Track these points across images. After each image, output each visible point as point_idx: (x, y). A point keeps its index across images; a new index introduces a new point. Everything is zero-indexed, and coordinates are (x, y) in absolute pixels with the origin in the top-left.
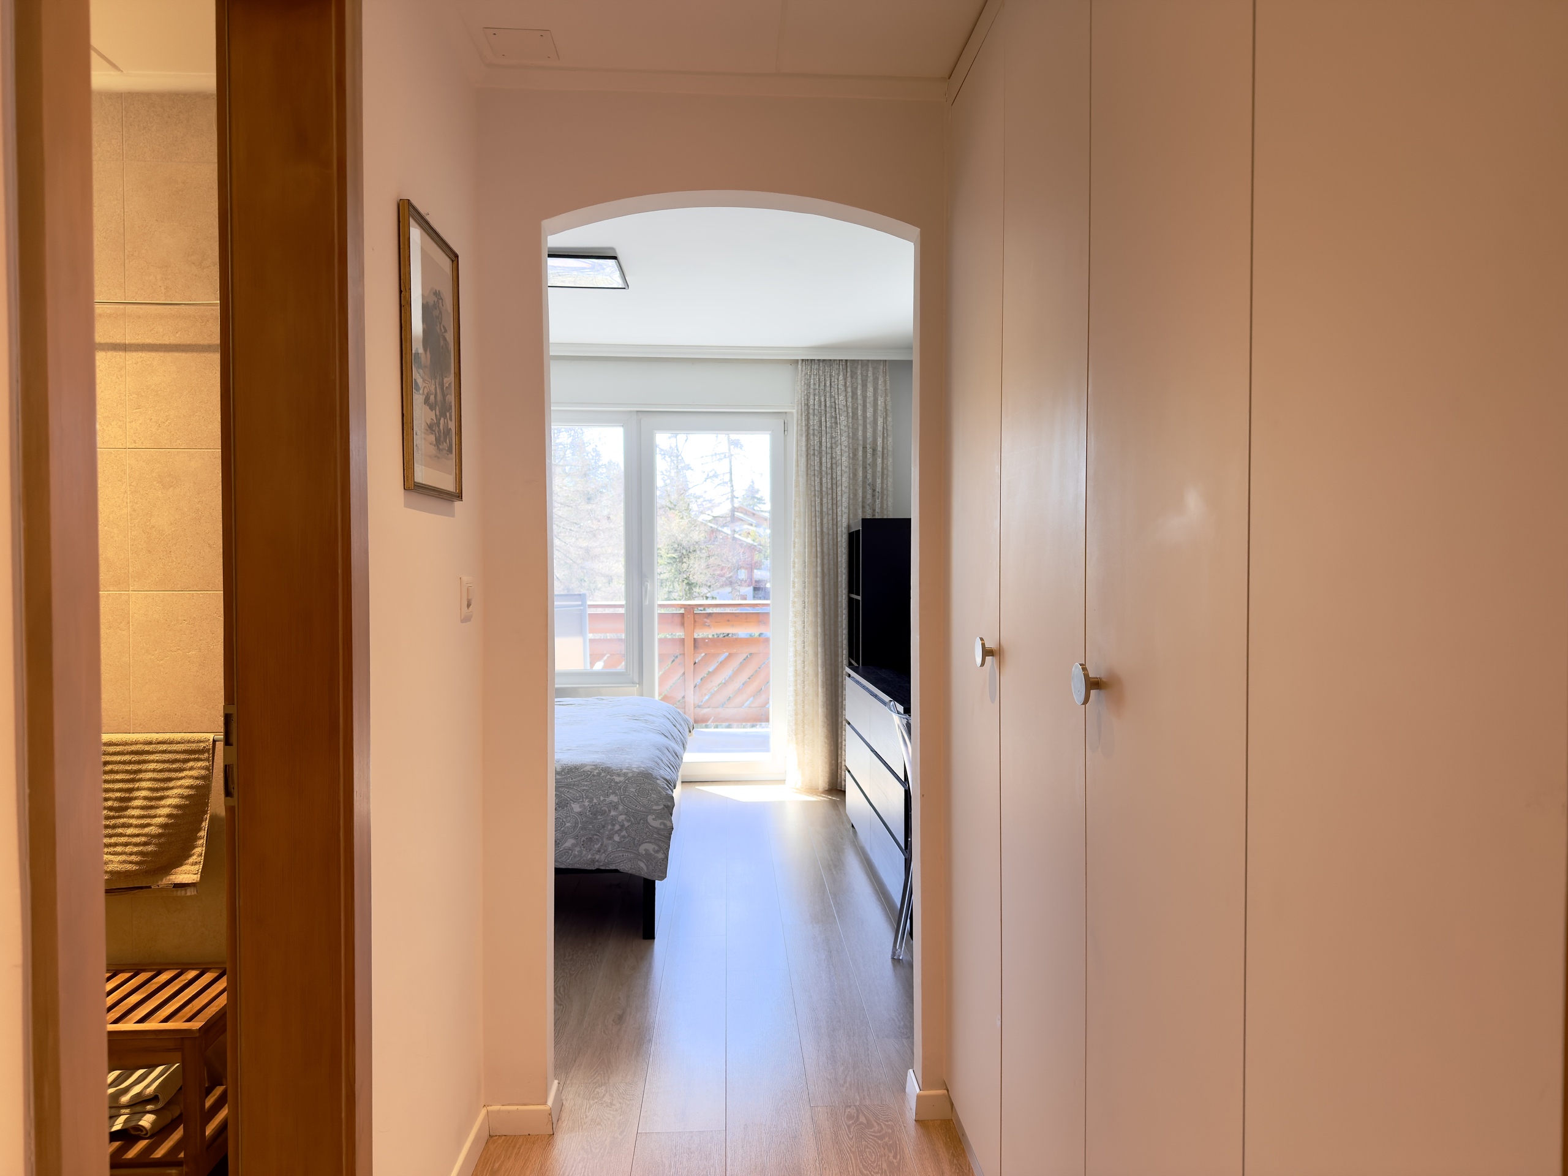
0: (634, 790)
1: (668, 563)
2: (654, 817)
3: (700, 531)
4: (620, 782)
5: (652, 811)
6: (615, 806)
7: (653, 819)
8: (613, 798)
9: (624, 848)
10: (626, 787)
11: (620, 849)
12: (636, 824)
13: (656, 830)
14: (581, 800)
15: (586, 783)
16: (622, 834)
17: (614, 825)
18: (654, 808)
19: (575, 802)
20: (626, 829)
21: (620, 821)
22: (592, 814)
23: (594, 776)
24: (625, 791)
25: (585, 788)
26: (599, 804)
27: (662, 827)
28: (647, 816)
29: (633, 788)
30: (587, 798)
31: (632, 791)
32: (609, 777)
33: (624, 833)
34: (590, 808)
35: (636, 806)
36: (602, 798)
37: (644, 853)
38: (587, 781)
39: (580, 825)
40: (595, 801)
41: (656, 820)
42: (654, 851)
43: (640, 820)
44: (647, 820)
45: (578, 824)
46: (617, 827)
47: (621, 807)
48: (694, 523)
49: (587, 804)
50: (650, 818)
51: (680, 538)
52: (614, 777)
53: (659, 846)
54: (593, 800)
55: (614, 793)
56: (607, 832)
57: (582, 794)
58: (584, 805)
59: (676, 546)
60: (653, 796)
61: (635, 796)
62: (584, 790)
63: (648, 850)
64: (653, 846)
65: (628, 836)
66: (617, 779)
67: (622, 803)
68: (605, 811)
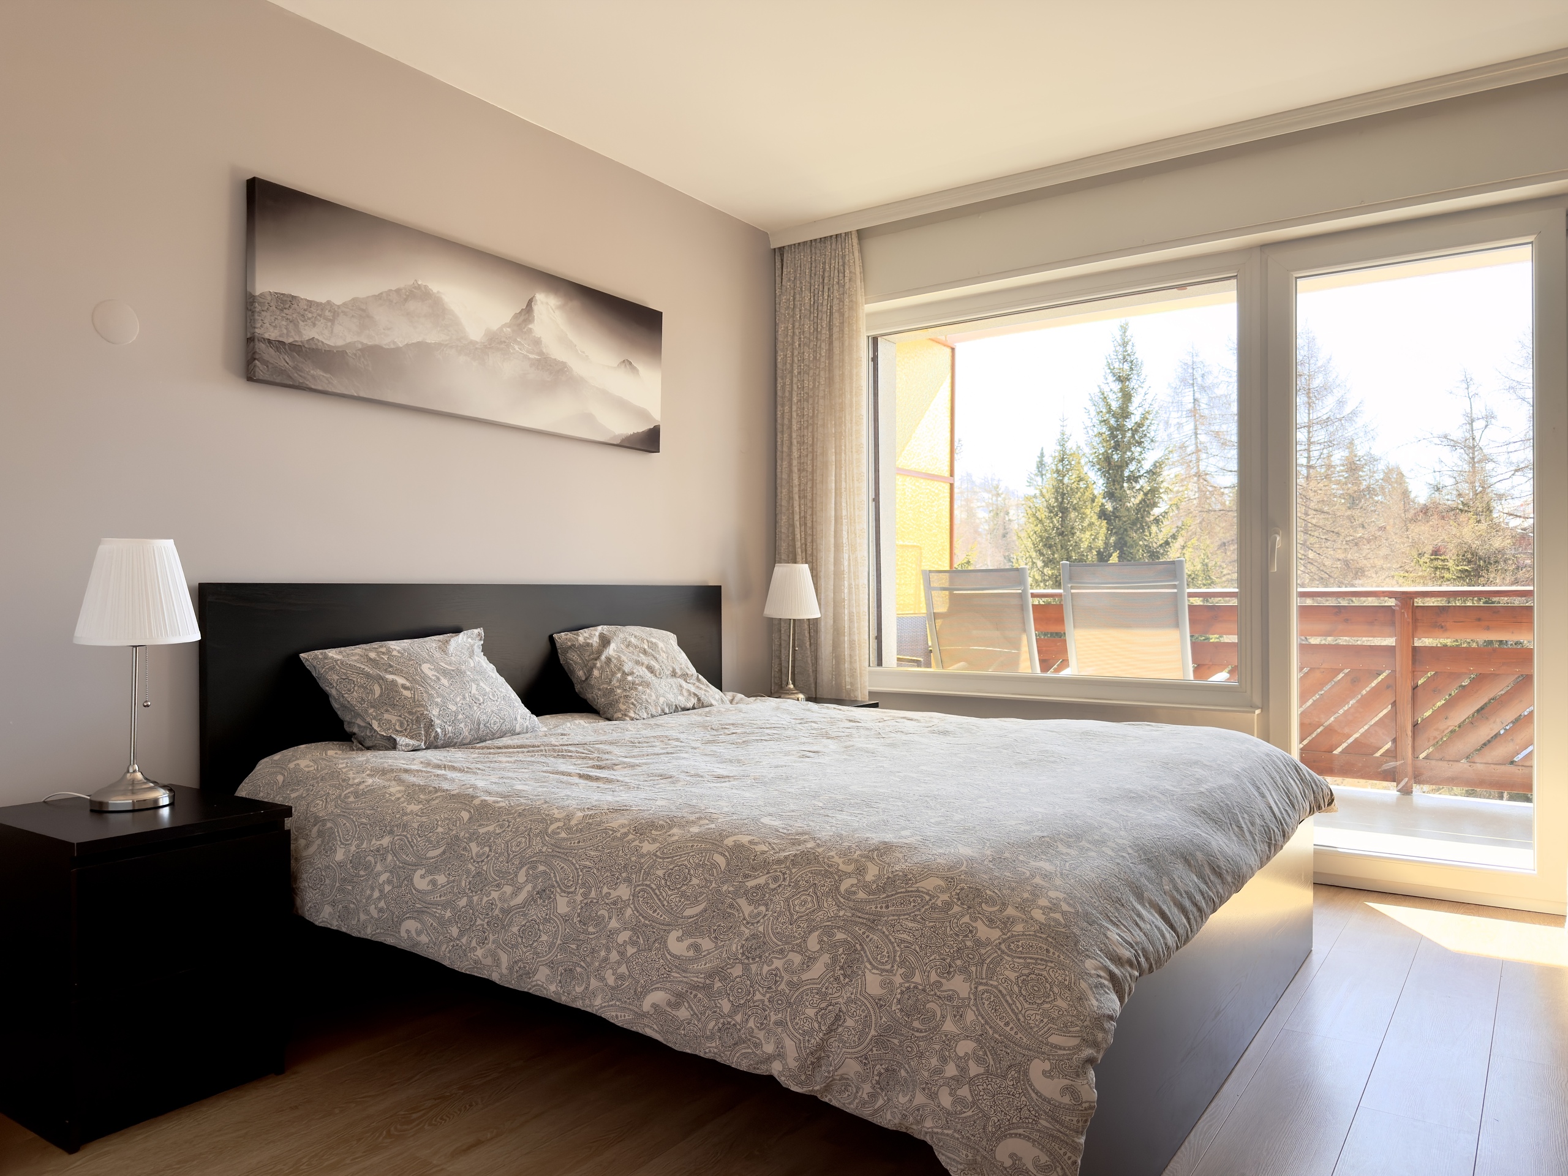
0: (1012, 976)
1: (1458, 577)
2: (1047, 1066)
3: (1505, 537)
4: (988, 942)
5: (1046, 1049)
6: (958, 1007)
7: (1044, 1073)
8: (959, 985)
9: (960, 1132)
10: (997, 962)
11: (950, 1132)
12: (997, 1076)
13: (1047, 1107)
14: (888, 967)
15: (910, 925)
16: (959, 1092)
17: (944, 1060)
18: (1051, 1040)
19: (874, 967)
20: (971, 1082)
21: (961, 1054)
22: (901, 1010)
23: (934, 908)
24: (992, 973)
25: (904, 936)
26: (924, 990)
27: (1067, 1100)
28: (1030, 1060)
29: (1013, 969)
30: (902, 963)
31: (1007, 979)
32: (966, 919)
33: (964, 1092)
34: (902, 993)
35: (1007, 1024)
36: (934, 977)
37: (1008, 1163)
38: (914, 920)
39: (873, 1032)
40: (917, 979)
41: (1052, 1077)
42: (1036, 1166)
43: (1010, 1067)
44: (1026, 1073)
45: (870, 1027)
46: (951, 1070)
47: (970, 1016)
48: (1495, 528)
49: (898, 980)
50: (1037, 1068)
51: (1474, 546)
52: (979, 925)
53: (1050, 1153)
54: (913, 974)
55: (964, 970)
56: (926, 1074)
57: (895, 951)
58: (891, 983)
59: (1469, 556)
60: (1060, 1002)
61: (1011, 993)
62: (903, 941)
63: (1020, 1159)
64: (1036, 1152)
65: (974, 1103)
66: (983, 931)
67: (976, 1005)
68: (934, 1015)
